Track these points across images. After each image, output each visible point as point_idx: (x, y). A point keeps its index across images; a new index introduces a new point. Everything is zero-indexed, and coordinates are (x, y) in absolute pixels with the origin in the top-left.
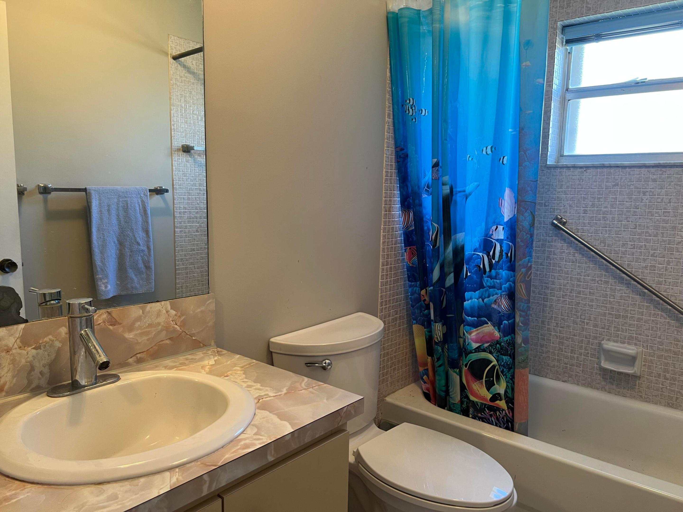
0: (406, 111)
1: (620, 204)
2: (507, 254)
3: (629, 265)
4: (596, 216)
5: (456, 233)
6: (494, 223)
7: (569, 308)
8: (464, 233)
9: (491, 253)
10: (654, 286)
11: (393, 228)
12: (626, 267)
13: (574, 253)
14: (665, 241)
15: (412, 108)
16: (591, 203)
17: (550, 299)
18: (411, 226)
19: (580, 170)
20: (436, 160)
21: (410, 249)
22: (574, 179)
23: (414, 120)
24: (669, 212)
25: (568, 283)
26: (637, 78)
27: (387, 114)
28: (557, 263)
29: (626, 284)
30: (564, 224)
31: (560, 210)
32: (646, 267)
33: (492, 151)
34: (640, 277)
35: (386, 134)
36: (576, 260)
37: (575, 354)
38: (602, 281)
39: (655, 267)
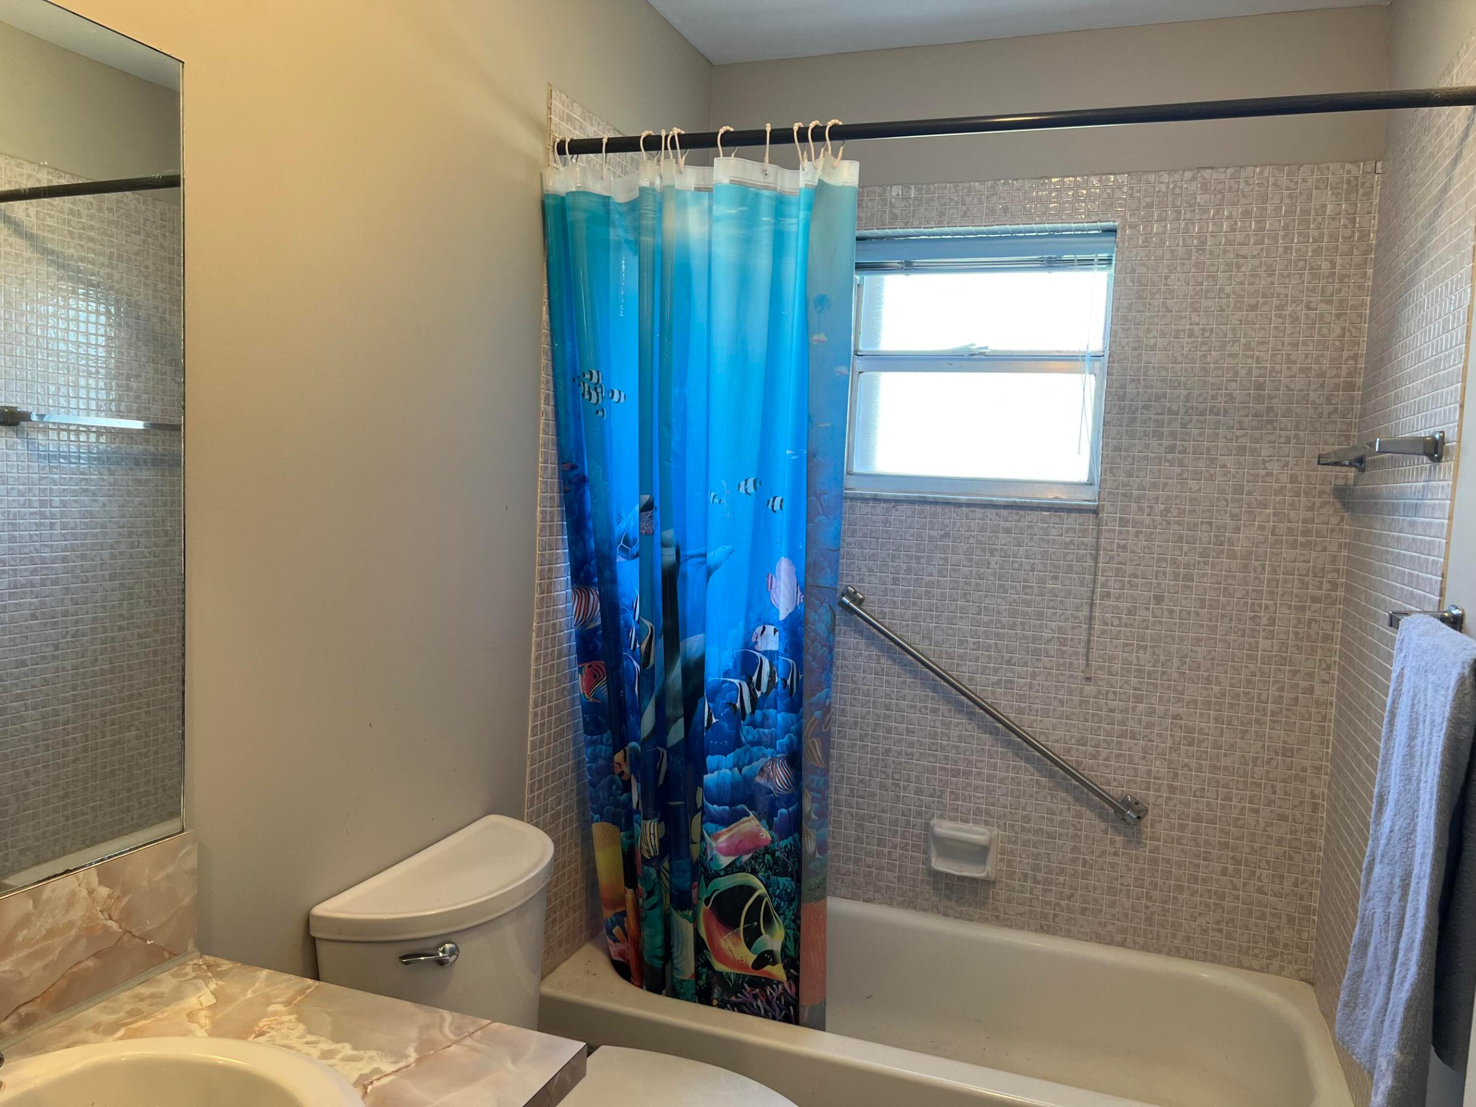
0: (583, 395)
1: (954, 570)
2: (785, 681)
3: (971, 679)
4: (914, 591)
5: (685, 637)
6: (760, 620)
7: (872, 759)
8: (700, 636)
9: (755, 678)
10: (1012, 716)
11: (554, 625)
12: (965, 682)
13: (878, 656)
14: (1026, 637)
15: (596, 389)
16: (904, 566)
17: (839, 743)
18: (591, 621)
19: (885, 505)
20: (647, 497)
21: (590, 667)
22: (874, 522)
23: (600, 414)
24: (1031, 587)
25: (869, 712)
26: (973, 345)
27: (543, 396)
28: (848, 676)
29: (967, 713)
30: (860, 602)
31: (853, 577)
32: (998, 683)
33: (755, 488)
34: (989, 701)
35: (541, 435)
36: (883, 670)
37: (885, 847)
38: (926, 708)
39: (1012, 682)
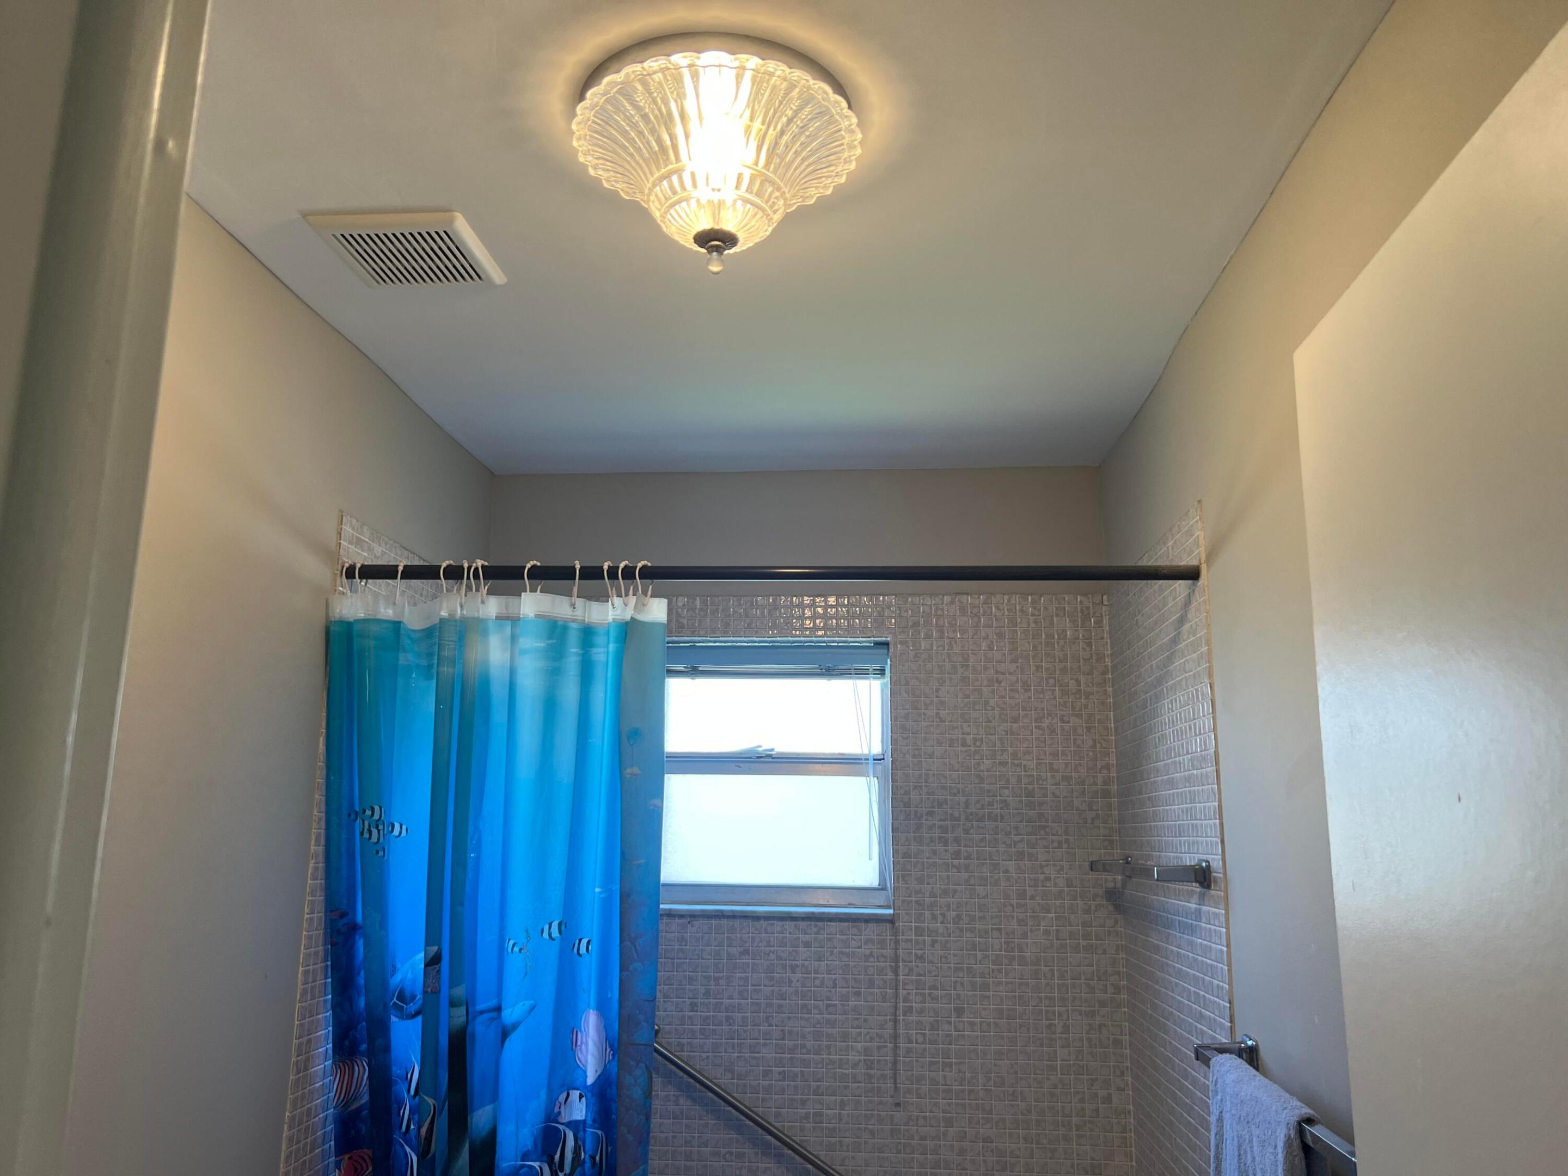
0: (362, 834)
1: (755, 990)
2: (593, 1158)
3: (778, 1115)
4: (714, 1017)
6: (563, 1085)
9: (557, 1157)
10: (822, 1154)
12: (772, 1120)
14: (832, 1062)
15: (377, 827)
16: (702, 989)
19: (680, 922)
20: (435, 948)
21: (350, 1158)
22: (668, 940)
23: (381, 853)
24: (835, 1005)
26: (760, 746)
27: (313, 837)
29: (775, 1156)
32: (807, 1117)
33: (560, 932)
34: (797, 1139)
35: (309, 882)
36: (682, 1113)
38: (731, 1153)
39: (821, 1115)
